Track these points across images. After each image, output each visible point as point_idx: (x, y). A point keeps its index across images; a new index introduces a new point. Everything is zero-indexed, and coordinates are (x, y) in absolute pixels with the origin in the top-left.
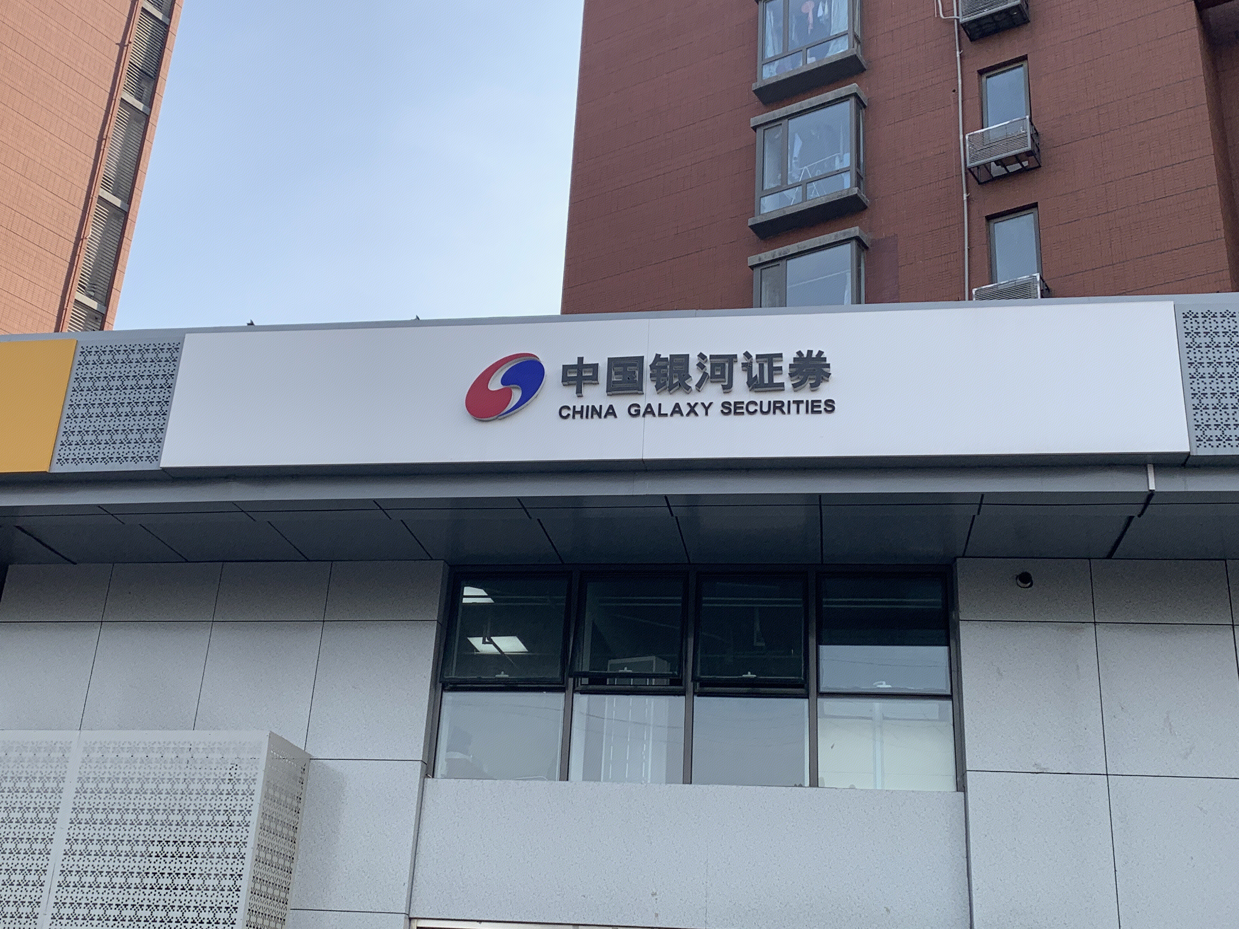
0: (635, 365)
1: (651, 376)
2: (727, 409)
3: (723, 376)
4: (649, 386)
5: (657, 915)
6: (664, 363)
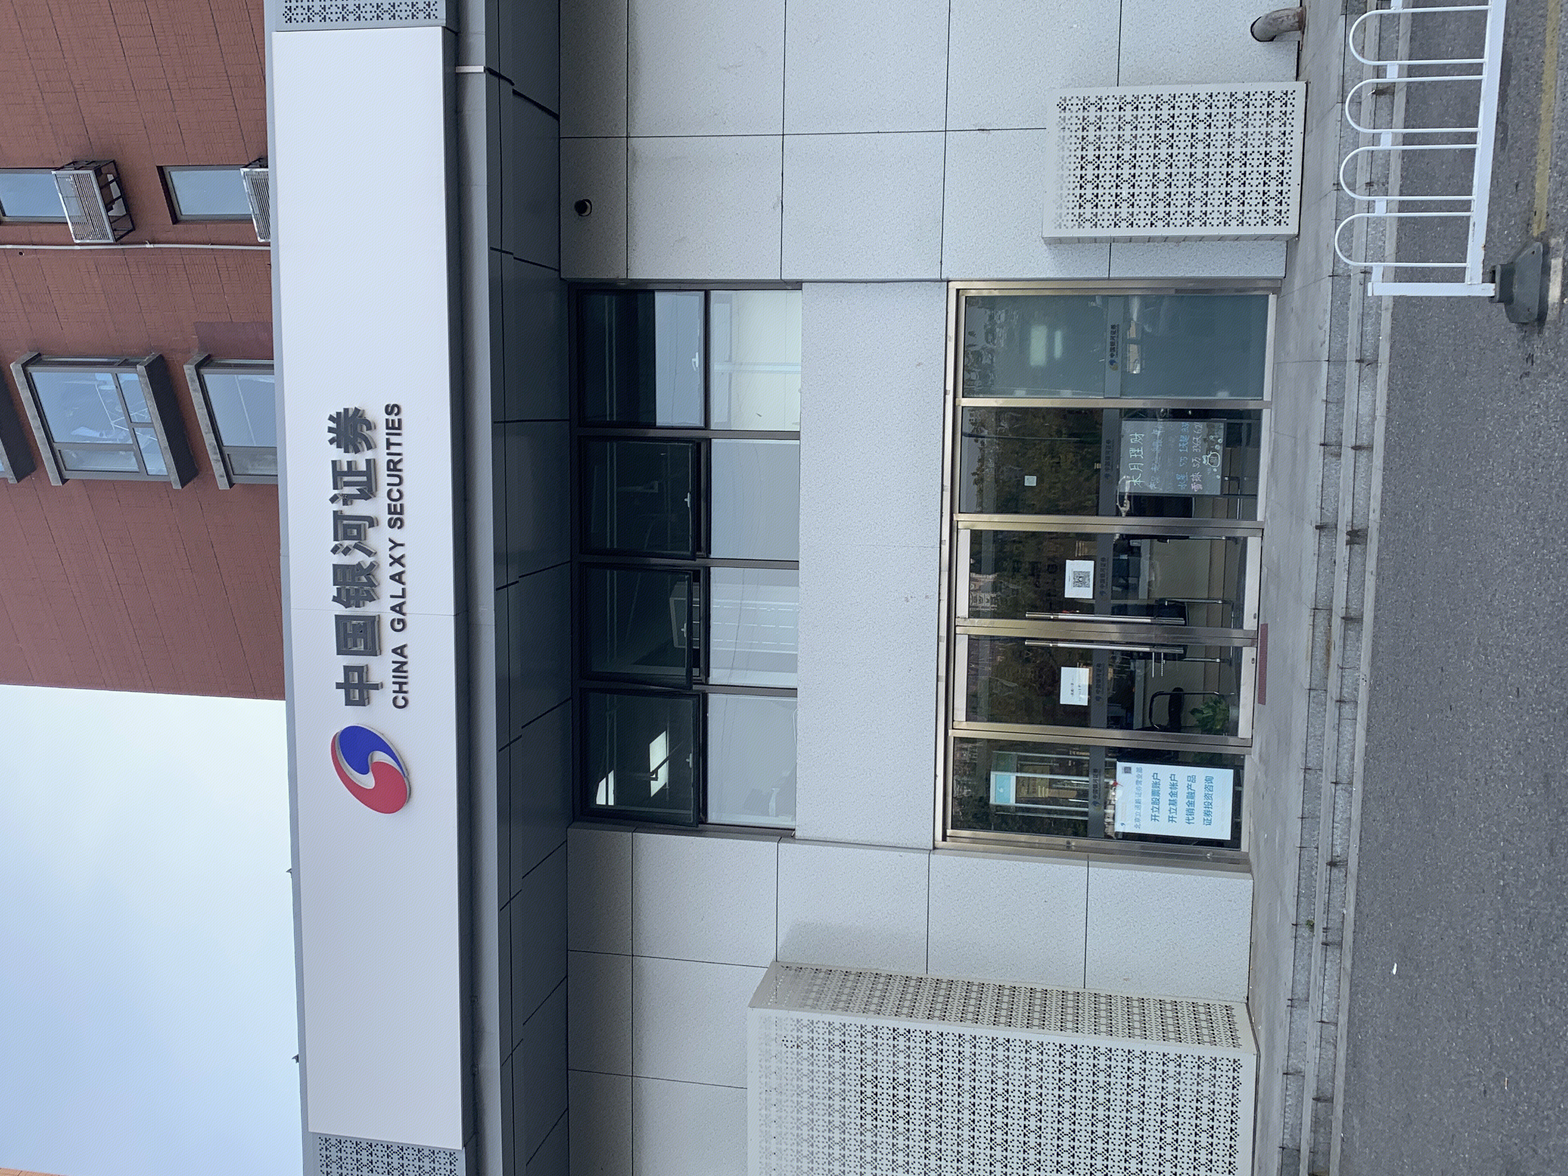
0: (345, 625)
1: (358, 606)
2: (396, 522)
3: (358, 527)
4: (369, 609)
5: (927, 597)
6: (343, 593)
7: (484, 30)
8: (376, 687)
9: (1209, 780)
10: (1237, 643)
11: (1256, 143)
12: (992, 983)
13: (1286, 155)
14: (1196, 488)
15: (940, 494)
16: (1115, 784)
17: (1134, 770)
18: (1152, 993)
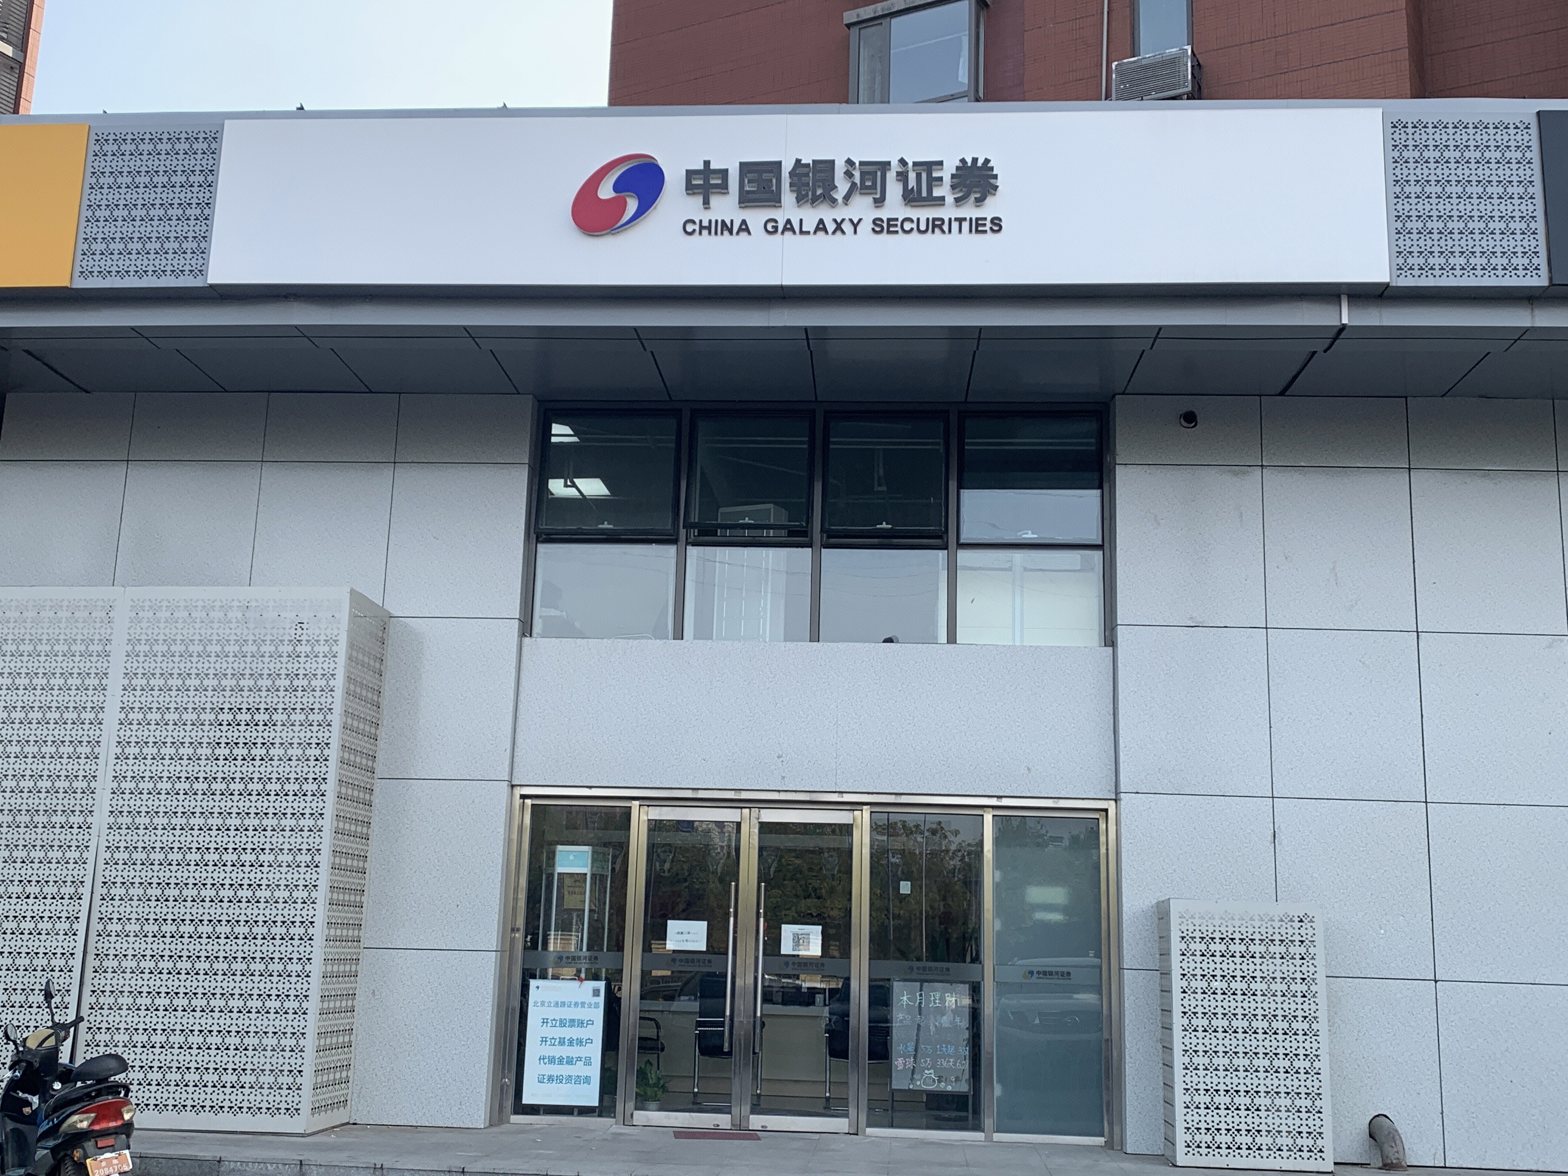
0: (771, 172)
1: (791, 185)
2: (879, 227)
3: (874, 186)
4: (788, 197)
5: (783, 778)
6: (805, 170)
7: (1384, 324)
8: (706, 203)
9: (587, 1080)
10: (735, 1110)
11: (1270, 1121)
12: (369, 848)
13: (1257, 1152)
14: (899, 1063)
15: (892, 791)
16: (581, 980)
17: (596, 999)
18: (359, 1021)
